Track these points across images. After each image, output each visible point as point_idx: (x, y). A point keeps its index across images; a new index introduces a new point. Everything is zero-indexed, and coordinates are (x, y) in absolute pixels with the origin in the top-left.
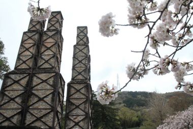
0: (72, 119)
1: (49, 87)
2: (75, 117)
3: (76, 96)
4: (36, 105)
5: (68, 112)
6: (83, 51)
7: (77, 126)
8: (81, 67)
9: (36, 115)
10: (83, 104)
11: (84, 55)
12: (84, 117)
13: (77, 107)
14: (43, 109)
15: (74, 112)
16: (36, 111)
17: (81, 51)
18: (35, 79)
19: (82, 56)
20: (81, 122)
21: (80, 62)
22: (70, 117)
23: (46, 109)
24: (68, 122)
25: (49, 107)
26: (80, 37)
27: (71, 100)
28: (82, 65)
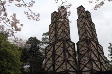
0: (82, 63)
1: (61, 49)
2: (83, 62)
3: (82, 49)
4: (58, 60)
5: (79, 59)
6: (82, 21)
7: (86, 67)
8: (83, 31)
9: (59, 65)
10: (86, 53)
11: (83, 23)
12: (89, 61)
13: (84, 55)
14: (61, 61)
15: (83, 59)
16: (58, 63)
17: (81, 21)
18: (56, 46)
19: (82, 24)
20: (88, 64)
21: (82, 28)
22: (81, 62)
23: (62, 61)
24: (80, 65)
25: (63, 59)
26: (79, 13)
27: (80, 53)
28: (83, 29)
